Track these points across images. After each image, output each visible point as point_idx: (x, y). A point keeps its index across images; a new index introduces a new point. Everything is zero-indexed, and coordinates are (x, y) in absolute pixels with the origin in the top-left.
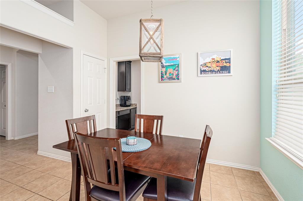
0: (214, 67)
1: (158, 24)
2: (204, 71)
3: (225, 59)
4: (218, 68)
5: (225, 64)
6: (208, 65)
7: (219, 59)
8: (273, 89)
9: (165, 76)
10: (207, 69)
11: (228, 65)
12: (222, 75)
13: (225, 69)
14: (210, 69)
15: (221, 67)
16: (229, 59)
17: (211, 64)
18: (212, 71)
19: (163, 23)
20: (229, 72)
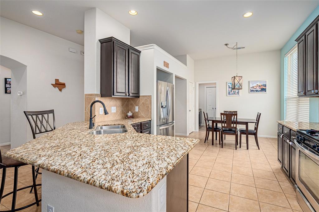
0: (258, 89)
1: (241, 78)
2: (253, 90)
3: (264, 85)
4: (260, 89)
5: (263, 87)
6: (254, 87)
7: (260, 85)
8: (285, 100)
9: (231, 93)
10: (254, 89)
11: (265, 88)
12: (262, 92)
13: (264, 90)
14: (256, 89)
15: (262, 89)
16: (266, 85)
17: (256, 87)
18: (257, 91)
19: (243, 78)
20: (266, 91)
